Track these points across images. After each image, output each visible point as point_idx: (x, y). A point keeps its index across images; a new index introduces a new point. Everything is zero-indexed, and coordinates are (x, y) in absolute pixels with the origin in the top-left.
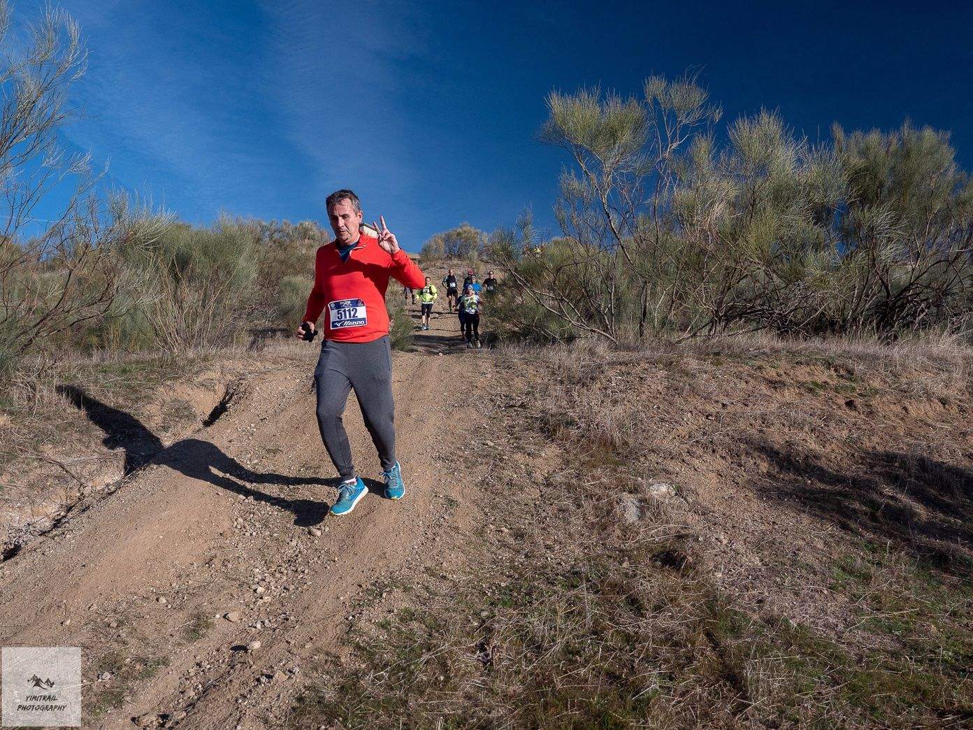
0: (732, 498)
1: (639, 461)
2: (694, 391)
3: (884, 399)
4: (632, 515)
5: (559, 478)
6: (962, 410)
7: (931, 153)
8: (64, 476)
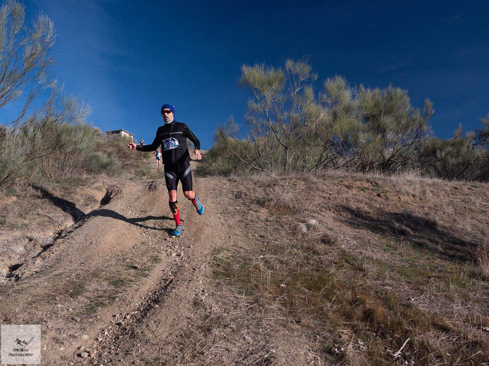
0: (340, 225)
1: (301, 214)
2: (318, 189)
3: (391, 194)
4: (305, 230)
5: (271, 219)
6: (421, 199)
7: (401, 98)
8: (51, 221)
